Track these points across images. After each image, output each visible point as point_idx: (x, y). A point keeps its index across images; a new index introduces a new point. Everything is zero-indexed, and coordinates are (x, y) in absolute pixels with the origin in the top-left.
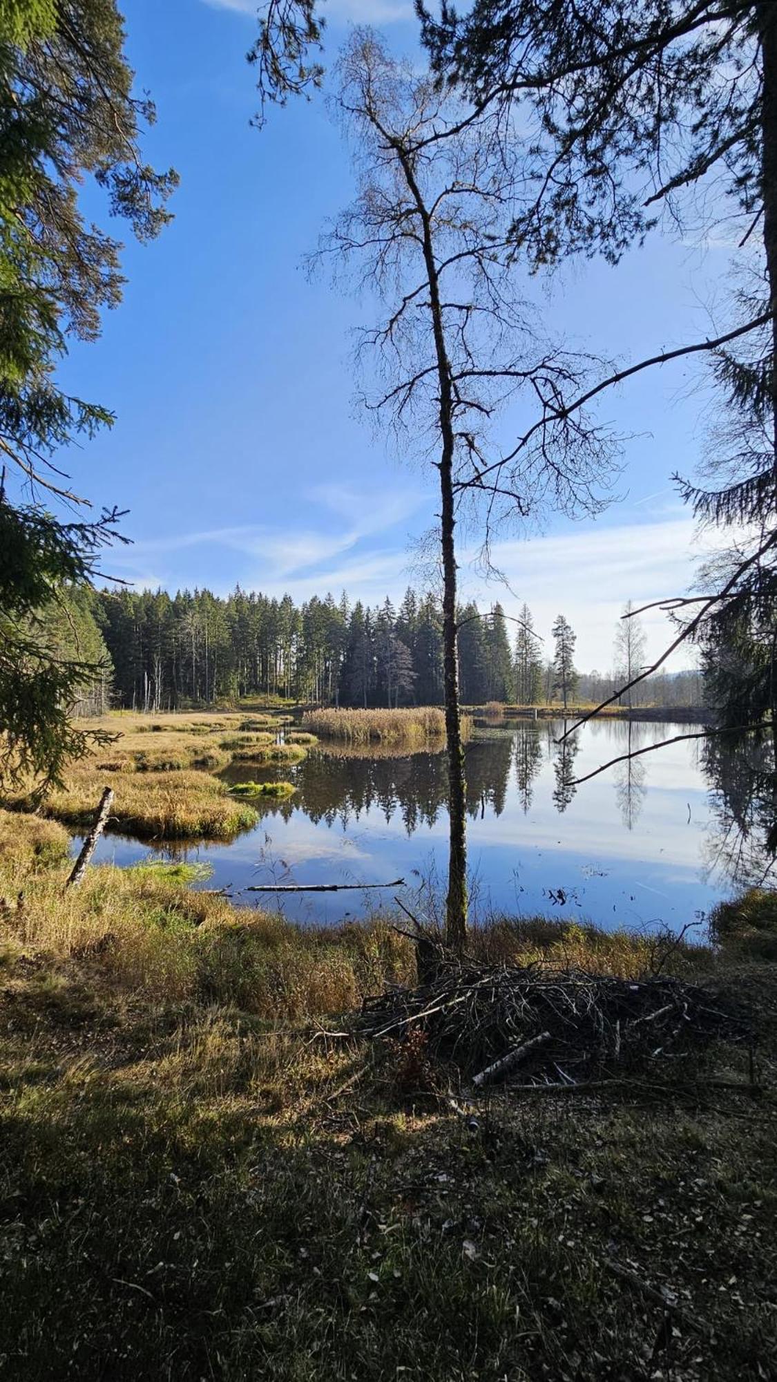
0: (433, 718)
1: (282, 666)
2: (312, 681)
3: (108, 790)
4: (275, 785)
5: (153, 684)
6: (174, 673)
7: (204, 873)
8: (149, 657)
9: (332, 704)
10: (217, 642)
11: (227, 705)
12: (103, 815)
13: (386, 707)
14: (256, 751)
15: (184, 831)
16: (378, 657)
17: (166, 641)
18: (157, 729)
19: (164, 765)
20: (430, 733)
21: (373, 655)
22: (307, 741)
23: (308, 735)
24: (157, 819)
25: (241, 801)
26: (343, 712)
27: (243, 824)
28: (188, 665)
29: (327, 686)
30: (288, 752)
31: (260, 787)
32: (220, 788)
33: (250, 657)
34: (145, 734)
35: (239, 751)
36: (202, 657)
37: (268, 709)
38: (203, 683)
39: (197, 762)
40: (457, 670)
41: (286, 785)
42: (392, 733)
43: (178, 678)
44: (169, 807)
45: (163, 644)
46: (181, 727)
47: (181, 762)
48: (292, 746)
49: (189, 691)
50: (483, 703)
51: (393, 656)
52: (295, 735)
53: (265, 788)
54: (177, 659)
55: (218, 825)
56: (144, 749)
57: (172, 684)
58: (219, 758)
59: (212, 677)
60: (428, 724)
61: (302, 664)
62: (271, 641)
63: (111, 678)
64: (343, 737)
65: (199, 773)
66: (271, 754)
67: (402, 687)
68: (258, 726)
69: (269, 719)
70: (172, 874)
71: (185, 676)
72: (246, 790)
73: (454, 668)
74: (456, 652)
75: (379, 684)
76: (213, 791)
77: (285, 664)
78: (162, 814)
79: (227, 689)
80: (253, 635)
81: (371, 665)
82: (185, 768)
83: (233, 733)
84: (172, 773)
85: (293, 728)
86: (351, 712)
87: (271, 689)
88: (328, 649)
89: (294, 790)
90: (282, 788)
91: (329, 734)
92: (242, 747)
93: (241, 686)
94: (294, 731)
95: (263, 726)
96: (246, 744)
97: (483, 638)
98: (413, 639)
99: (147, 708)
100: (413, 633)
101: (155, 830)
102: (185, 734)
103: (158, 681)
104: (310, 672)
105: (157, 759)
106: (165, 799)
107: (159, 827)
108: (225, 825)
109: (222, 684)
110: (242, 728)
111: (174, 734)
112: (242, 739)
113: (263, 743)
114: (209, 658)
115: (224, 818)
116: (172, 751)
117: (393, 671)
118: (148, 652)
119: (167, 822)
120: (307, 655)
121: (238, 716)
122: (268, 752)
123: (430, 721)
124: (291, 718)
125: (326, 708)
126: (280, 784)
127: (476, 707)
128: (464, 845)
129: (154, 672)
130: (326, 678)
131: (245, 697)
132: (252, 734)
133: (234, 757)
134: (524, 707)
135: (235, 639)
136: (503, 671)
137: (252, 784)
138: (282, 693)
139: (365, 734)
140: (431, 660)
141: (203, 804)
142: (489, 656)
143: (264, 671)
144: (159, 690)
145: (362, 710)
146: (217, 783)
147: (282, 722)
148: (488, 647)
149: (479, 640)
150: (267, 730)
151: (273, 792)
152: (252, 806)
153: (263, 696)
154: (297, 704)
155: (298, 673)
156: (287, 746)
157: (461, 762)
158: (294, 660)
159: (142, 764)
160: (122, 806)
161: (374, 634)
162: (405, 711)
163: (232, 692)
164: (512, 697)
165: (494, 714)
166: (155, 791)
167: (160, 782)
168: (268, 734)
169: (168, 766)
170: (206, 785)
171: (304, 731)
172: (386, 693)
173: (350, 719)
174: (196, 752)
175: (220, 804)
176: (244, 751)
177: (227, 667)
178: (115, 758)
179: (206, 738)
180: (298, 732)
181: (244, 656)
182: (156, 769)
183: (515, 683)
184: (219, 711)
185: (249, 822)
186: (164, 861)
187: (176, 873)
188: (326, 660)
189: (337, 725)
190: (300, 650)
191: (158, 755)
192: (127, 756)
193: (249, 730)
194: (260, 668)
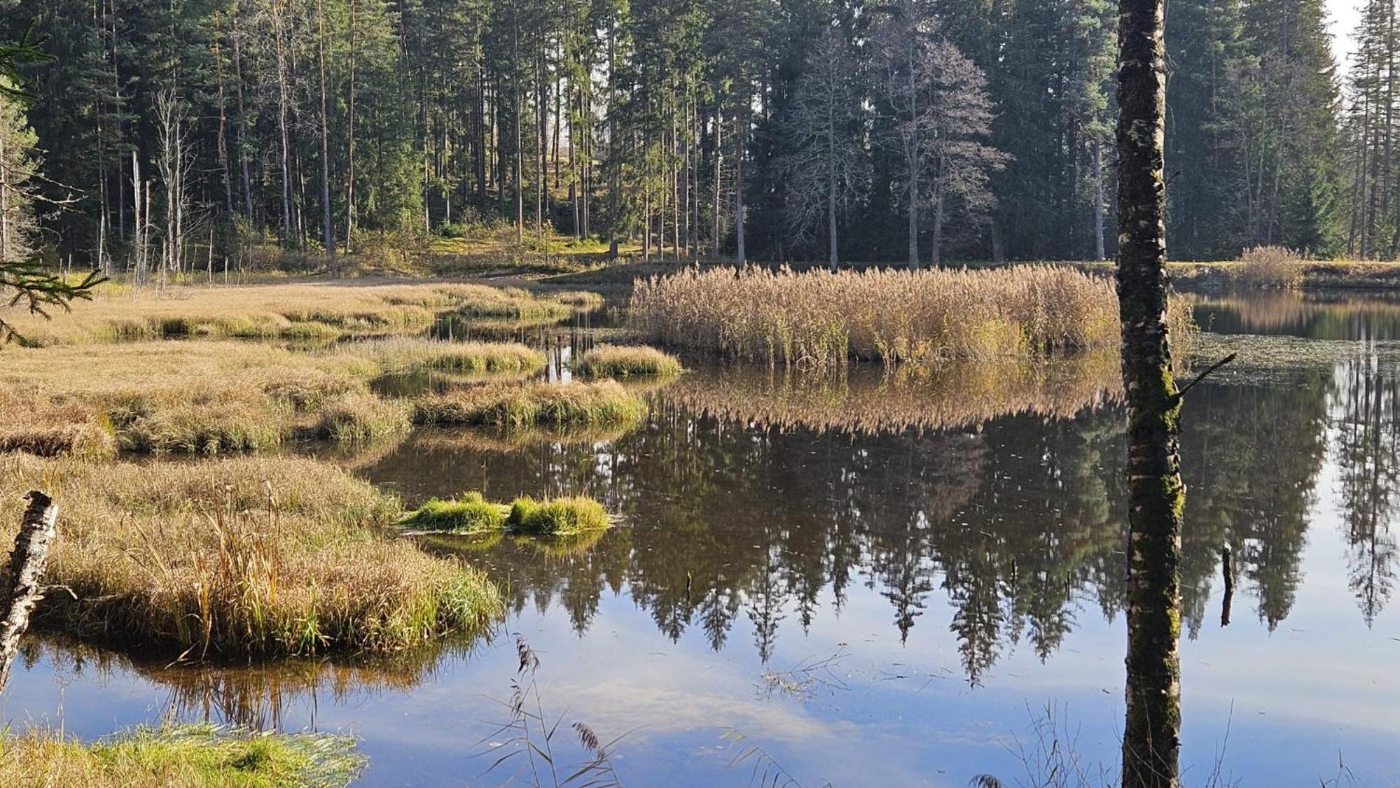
0: (1060, 301)
1: (564, 134)
2: (660, 182)
3: (40, 502)
4: (547, 504)
5: (159, 189)
6: (223, 156)
7: (335, 765)
8: (140, 102)
9: (727, 253)
10: (357, 55)
11: (392, 257)
12: (27, 578)
13: (900, 261)
14: (486, 401)
15: (271, 638)
16: (877, 102)
17: (192, 50)
18: (175, 330)
19: (202, 441)
20: (1049, 348)
21: (861, 92)
22: (643, 373)
23: (650, 354)
24: (189, 602)
25: (439, 552)
26: (759, 278)
27: (451, 622)
28: (266, 128)
29: (710, 197)
30: (587, 404)
31: (501, 510)
32: (376, 513)
33: (459, 102)
34: (138, 346)
35: (434, 400)
36: (311, 106)
37: (522, 270)
38: (315, 188)
39: (302, 433)
40: (1162, 108)
41: (586, 505)
42: (922, 347)
43: (236, 170)
44: (224, 563)
45: (186, 60)
46: (248, 324)
47: (253, 431)
48: (598, 384)
49: (270, 214)
50: (1234, 252)
51: (929, 96)
52: (607, 353)
53: (516, 515)
54: (231, 111)
55: (373, 622)
56: (141, 390)
57: (216, 192)
58: (372, 419)
59: (340, 168)
60: (1041, 317)
61: (627, 124)
62: (528, 51)
63: (29, 170)
64: (761, 361)
65: (313, 464)
66: (531, 408)
67: (956, 200)
68: (489, 324)
69: (524, 301)
70: (239, 766)
71: (255, 166)
72: (457, 519)
73: (1151, 102)
74: (1161, 49)
75: (881, 191)
76: (354, 520)
77: (573, 126)
78: (201, 586)
79: (389, 207)
80: (469, 34)
81: (854, 127)
82: (268, 451)
83: (412, 344)
84: (227, 463)
85: (599, 333)
86: (786, 279)
87: (530, 208)
88: (713, 76)
89: (607, 521)
90: (572, 515)
91: (719, 352)
92: (442, 388)
93: (433, 198)
94: (605, 341)
95: (502, 324)
96: (454, 379)
97: (1239, 30)
98: (995, 37)
99: (142, 265)
100: (995, 15)
101: (183, 634)
102: (266, 346)
103: (172, 181)
104: (654, 152)
105: (180, 421)
106: (211, 542)
107: (194, 625)
108: (396, 621)
109: (373, 191)
110: (441, 331)
111: (230, 345)
112: (441, 365)
113: (508, 376)
114: (332, 108)
115: (394, 602)
116: (226, 397)
117: (928, 145)
118: (141, 88)
119: (219, 609)
120: (643, 93)
121: (425, 291)
122: (525, 404)
123: (1049, 309)
124: (593, 301)
125: (705, 267)
126: (563, 503)
127: (1207, 266)
128: (1175, 688)
129: (159, 153)
130: (706, 173)
131: (447, 234)
132: (473, 350)
133: (419, 419)
134: (1377, 264)
135: (411, 44)
136: (1306, 141)
137: (476, 500)
138: (564, 220)
139: (834, 348)
140: (1054, 107)
141: (325, 560)
142: (1257, 91)
143: (507, 147)
144: (177, 208)
145: (824, 274)
146: (367, 495)
147: (565, 311)
148: (1255, 62)
149: (1225, 37)
150: (516, 337)
151: (542, 527)
152: (480, 566)
153: (505, 228)
154: (612, 254)
155: (614, 157)
156: (582, 387)
157: (1169, 418)
158: (601, 112)
159: (136, 437)
160: (82, 561)
161: (863, 22)
162: (968, 278)
163: (405, 214)
164: (1334, 229)
165: (1272, 286)
166: (178, 519)
167: (191, 491)
168: (521, 348)
169: (213, 445)
170: (335, 502)
171: (631, 342)
172: (903, 223)
173: (788, 302)
174: (299, 404)
175: (380, 559)
176: (450, 399)
177: (386, 135)
178: (50, 418)
179: (326, 360)
180: (615, 342)
181: (441, 100)
182: (177, 452)
183: (1345, 182)
184: (369, 277)
185: (470, 616)
186: (214, 728)
187: (251, 762)
188: (705, 111)
189: (740, 325)
190: (619, 78)
191: (185, 410)
192: (91, 412)
193: (461, 337)
194: (493, 137)
